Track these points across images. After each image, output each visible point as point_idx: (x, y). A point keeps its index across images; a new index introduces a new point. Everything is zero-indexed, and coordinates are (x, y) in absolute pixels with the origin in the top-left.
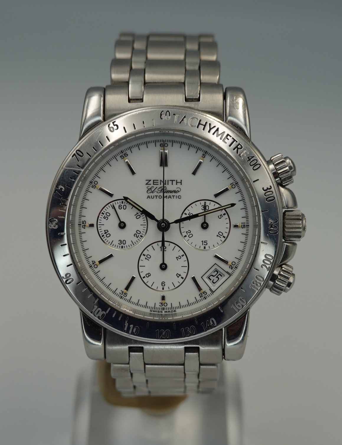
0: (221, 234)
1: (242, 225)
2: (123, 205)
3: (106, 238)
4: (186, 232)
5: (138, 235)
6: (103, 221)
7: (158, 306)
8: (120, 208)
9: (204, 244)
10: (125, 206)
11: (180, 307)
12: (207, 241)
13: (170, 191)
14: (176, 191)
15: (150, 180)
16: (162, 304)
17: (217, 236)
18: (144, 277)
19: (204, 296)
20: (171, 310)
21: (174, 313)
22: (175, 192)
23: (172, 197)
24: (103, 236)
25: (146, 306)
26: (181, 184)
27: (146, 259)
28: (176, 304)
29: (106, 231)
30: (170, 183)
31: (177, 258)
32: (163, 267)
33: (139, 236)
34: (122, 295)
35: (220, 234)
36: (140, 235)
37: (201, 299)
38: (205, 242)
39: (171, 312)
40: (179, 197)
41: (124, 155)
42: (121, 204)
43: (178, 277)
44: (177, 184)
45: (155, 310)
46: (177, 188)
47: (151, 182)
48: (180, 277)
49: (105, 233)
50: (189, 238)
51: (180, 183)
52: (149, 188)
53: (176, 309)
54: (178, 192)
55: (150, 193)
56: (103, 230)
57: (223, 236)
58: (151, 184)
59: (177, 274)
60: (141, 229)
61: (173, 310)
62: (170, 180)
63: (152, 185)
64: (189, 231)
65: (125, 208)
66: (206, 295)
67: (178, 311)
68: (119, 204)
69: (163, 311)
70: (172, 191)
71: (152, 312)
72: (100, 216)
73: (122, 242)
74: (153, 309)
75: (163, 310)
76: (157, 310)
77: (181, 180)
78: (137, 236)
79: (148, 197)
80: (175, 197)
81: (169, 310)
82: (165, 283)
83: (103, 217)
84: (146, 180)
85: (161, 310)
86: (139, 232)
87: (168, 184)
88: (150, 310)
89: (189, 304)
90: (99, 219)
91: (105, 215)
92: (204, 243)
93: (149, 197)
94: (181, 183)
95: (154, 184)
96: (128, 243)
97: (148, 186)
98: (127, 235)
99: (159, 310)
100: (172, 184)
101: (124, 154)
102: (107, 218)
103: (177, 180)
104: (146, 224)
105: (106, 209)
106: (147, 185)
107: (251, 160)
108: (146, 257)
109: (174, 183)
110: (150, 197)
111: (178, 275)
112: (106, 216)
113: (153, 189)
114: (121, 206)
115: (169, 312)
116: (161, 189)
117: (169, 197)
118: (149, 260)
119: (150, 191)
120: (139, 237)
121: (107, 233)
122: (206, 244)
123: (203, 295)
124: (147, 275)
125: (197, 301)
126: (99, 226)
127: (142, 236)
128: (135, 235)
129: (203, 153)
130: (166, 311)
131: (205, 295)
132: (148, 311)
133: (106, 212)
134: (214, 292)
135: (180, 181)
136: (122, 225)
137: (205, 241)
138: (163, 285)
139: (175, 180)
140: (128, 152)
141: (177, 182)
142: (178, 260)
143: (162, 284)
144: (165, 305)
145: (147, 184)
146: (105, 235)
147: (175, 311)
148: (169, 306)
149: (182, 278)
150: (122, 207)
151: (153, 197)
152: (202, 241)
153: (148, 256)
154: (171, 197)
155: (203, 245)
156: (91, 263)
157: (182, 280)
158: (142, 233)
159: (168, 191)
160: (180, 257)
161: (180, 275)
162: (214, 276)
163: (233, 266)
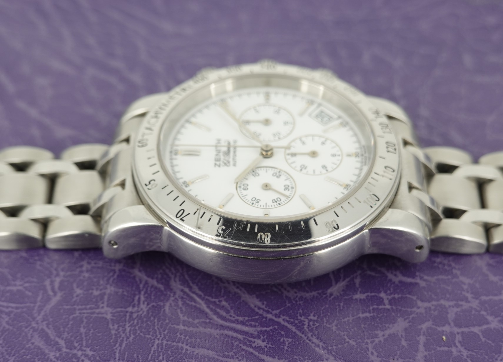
3: (282, 201)
10: (245, 185)
24: (279, 204)
29: (274, 201)
49: (276, 202)
56: (273, 204)
60: (271, 172)
67: (363, 143)
72: (256, 206)
73: (286, 188)
83: (257, 204)
86: (275, 174)
90: (259, 206)
91: (254, 202)
96: (287, 183)
102: (258, 201)
105: (247, 200)
112: (256, 201)
121: (276, 200)
133: (250, 201)
136: (266, 187)
146: (278, 202)
148: (359, 151)
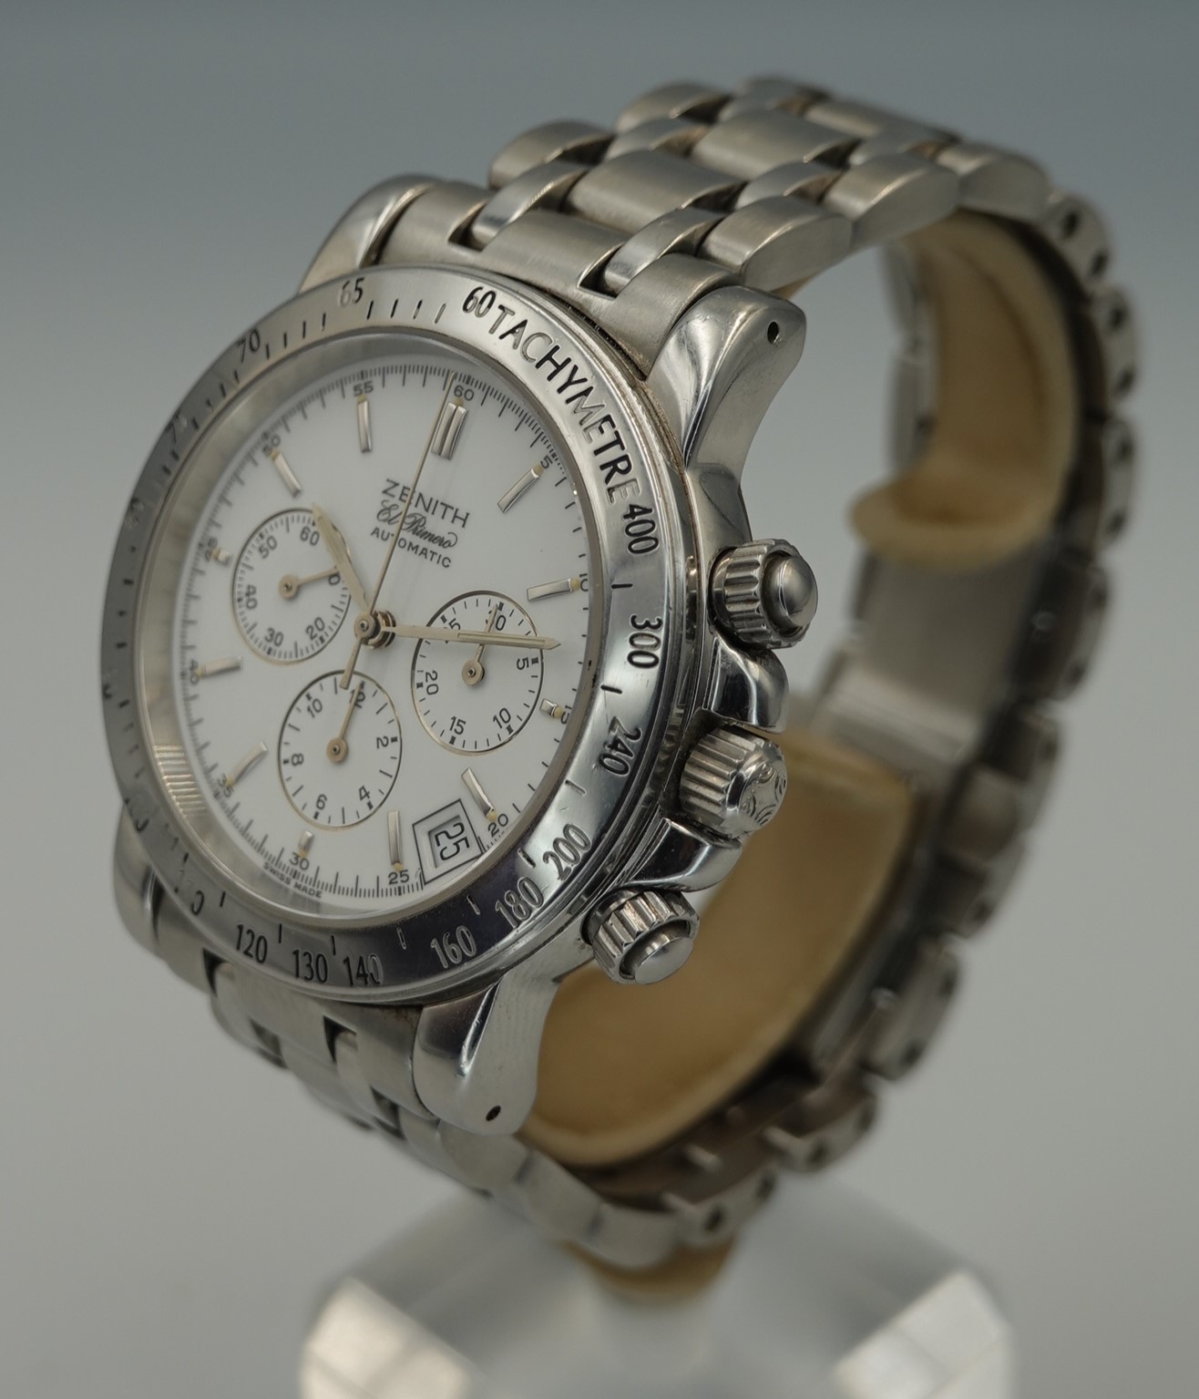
0: (506, 718)
1: (564, 713)
2: (313, 529)
4: (427, 674)
5: (316, 631)
6: (254, 557)
7: (286, 859)
8: (304, 536)
9: (455, 730)
11: (334, 888)
12: (465, 723)
13: (430, 534)
14: (445, 540)
15: (396, 485)
16: (297, 858)
17: (495, 718)
18: (286, 762)
19: (400, 884)
20: (311, 887)
21: (314, 898)
22: (442, 542)
23: (429, 555)
25: (260, 848)
26: (463, 526)
27: (309, 709)
28: (326, 877)
30: (440, 509)
31: (378, 739)
32: (339, 752)
33: (316, 636)
34: (221, 790)
35: (502, 718)
36: (320, 634)
37: (389, 887)
38: (458, 725)
39: (310, 893)
40: (446, 562)
41: (362, 387)
42: (310, 526)
43: (362, 798)
44: (453, 521)
45: (276, 869)
46: (449, 533)
47: (397, 492)
48: (366, 800)
50: (426, 695)
51: (462, 522)
52: (387, 505)
53: (322, 888)
54: (449, 545)
55: (384, 520)
57: (507, 725)
58: (393, 496)
59: (363, 788)
61: (317, 886)
62: (442, 504)
63: (396, 500)
64: (434, 672)
65: (314, 541)
66: (406, 885)
68: (305, 524)
69: (293, 882)
70: (436, 538)
71: (268, 872)
74: (273, 863)
75: (294, 877)
76: (280, 871)
77: (468, 514)
78: (313, 634)
79: (376, 531)
80: (436, 558)
81: (307, 885)
82: (326, 799)
84: (388, 480)
85: (287, 875)
87: (433, 513)
88: (266, 864)
89: (356, 892)
92: (455, 726)
93: (378, 533)
94: (465, 520)
95: (400, 499)
97: (386, 497)
98: (293, 622)
99: (284, 873)
100: (443, 517)
101: (365, 384)
103: (457, 510)
104: (344, 607)
106: (384, 495)
107: (637, 518)
108: (310, 703)
109: (450, 514)
110: (380, 534)
111: (363, 794)
113: (394, 513)
114: (309, 530)
115: (305, 889)
116: (412, 520)
117: (422, 552)
118: (313, 716)
119: (386, 516)
120: (317, 639)
122: (459, 729)
123: (399, 879)
124: (295, 760)
125: (378, 892)
126: (240, 568)
127: (322, 640)
128: (310, 630)
129: (547, 452)
130: (299, 883)
131: (402, 881)
132: (259, 861)
134: (426, 883)
135: (462, 514)
137: (459, 721)
138: (321, 805)
139: (452, 508)
140: (377, 381)
141: (455, 516)
142: (378, 747)
143: (319, 800)
144: (304, 865)
145: (385, 492)
147: (318, 895)
149: (370, 806)
150: (310, 535)
151: (385, 536)
152: (454, 719)
153: (317, 705)
154: (426, 555)
155: (451, 729)
156: (188, 665)
157: (369, 812)
158: (326, 629)
159: (426, 532)
160: (385, 742)
161: (367, 794)
162: (450, 837)
163: (498, 826)
